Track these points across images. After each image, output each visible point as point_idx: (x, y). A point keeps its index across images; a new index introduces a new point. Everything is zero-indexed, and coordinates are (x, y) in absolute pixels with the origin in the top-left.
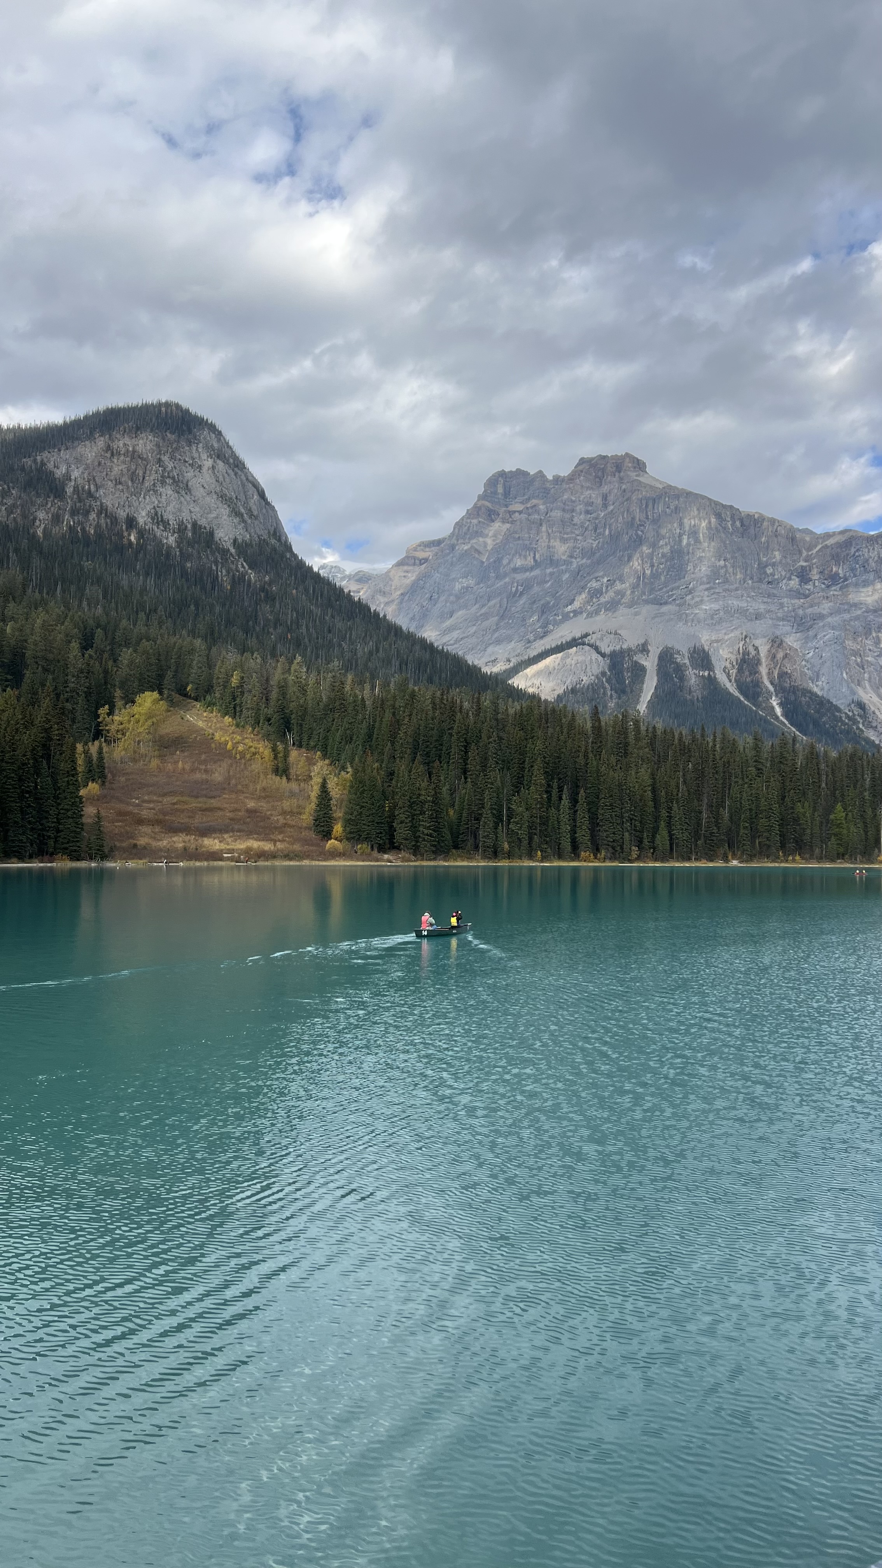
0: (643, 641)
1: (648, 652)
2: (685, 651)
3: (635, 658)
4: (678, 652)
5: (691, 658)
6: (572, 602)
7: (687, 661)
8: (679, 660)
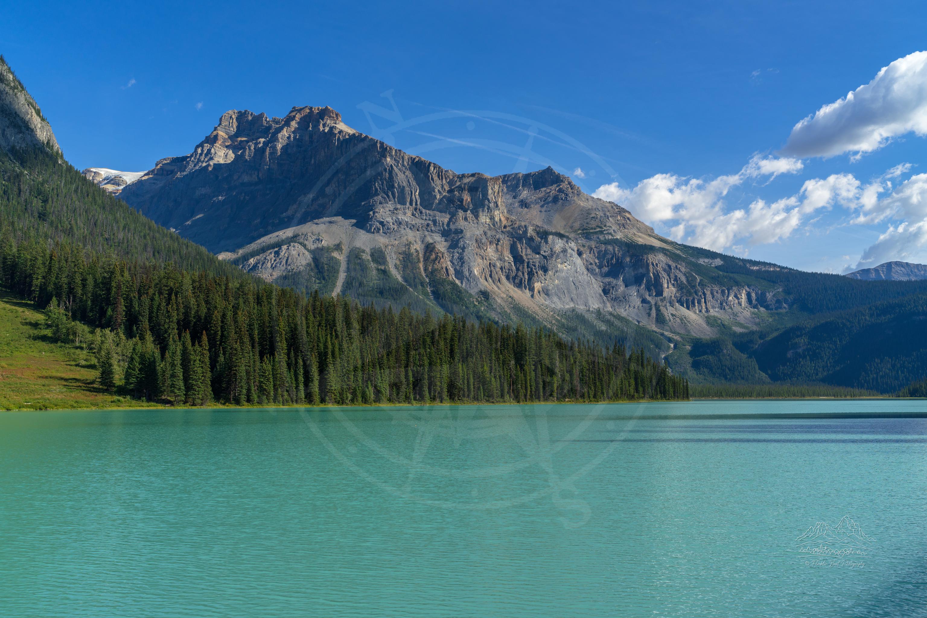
0: (338, 242)
1: (341, 250)
2: (368, 250)
3: (332, 254)
4: (363, 251)
5: (372, 255)
6: (286, 210)
7: (369, 258)
8: (364, 257)
